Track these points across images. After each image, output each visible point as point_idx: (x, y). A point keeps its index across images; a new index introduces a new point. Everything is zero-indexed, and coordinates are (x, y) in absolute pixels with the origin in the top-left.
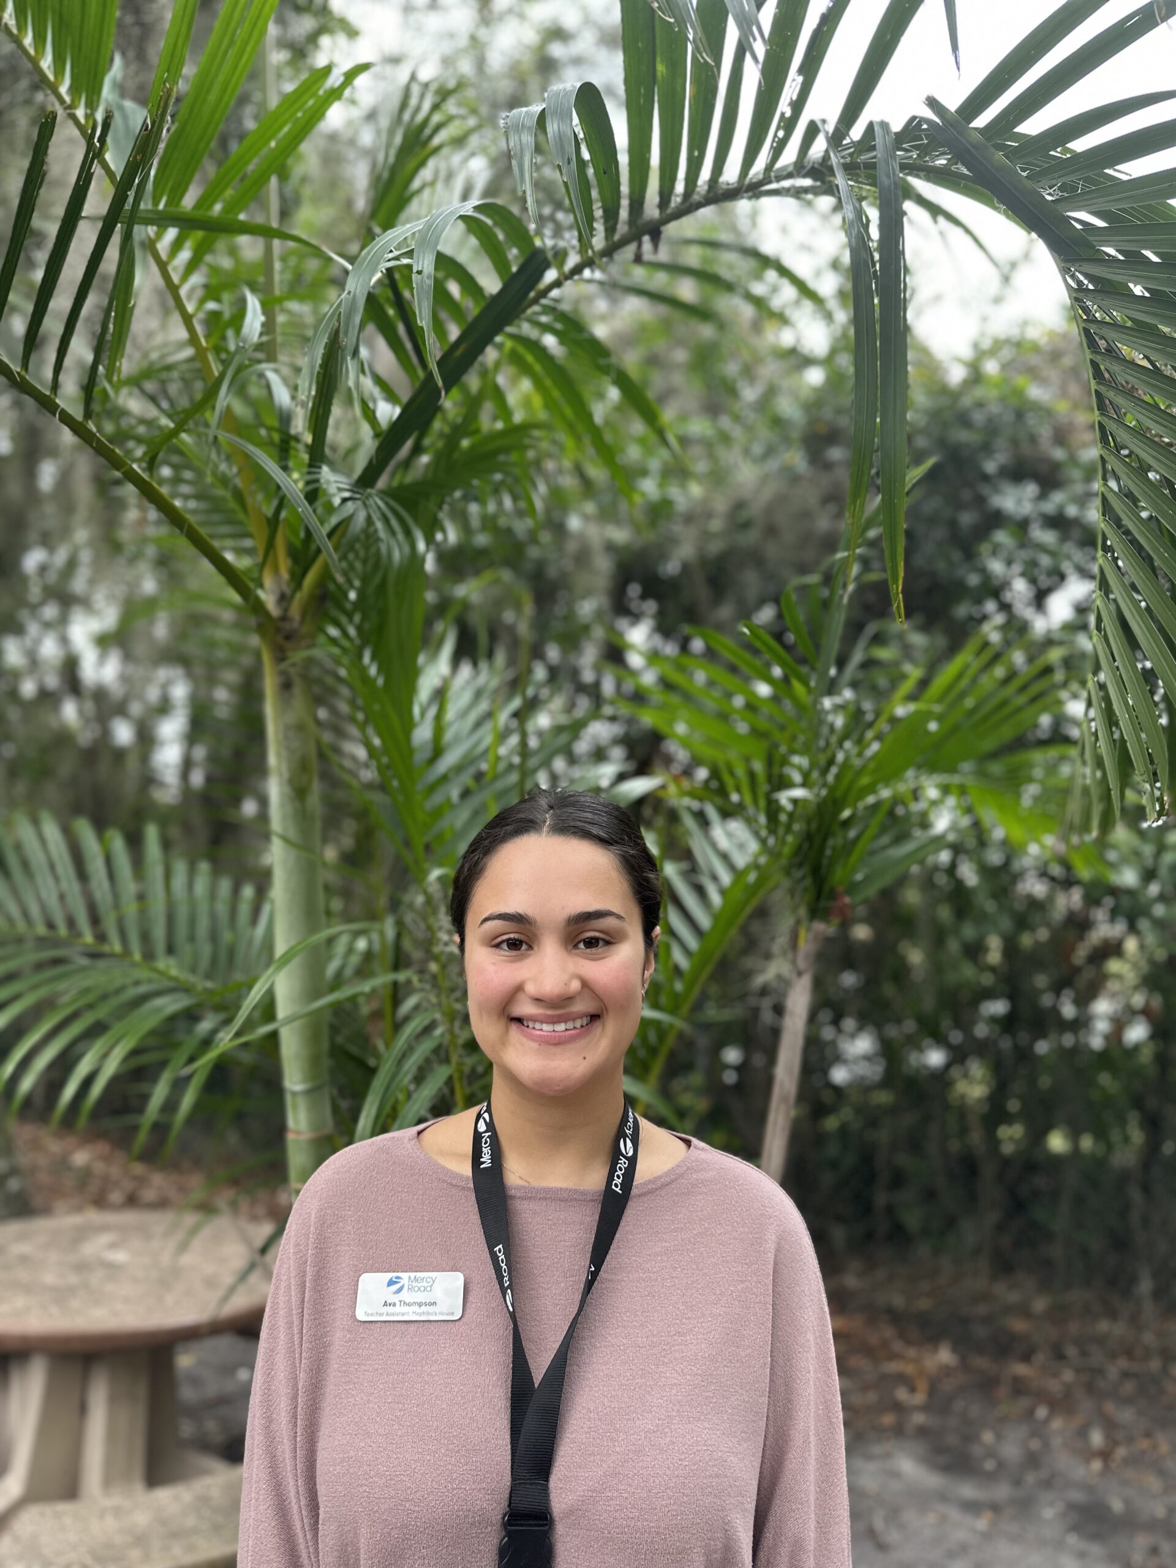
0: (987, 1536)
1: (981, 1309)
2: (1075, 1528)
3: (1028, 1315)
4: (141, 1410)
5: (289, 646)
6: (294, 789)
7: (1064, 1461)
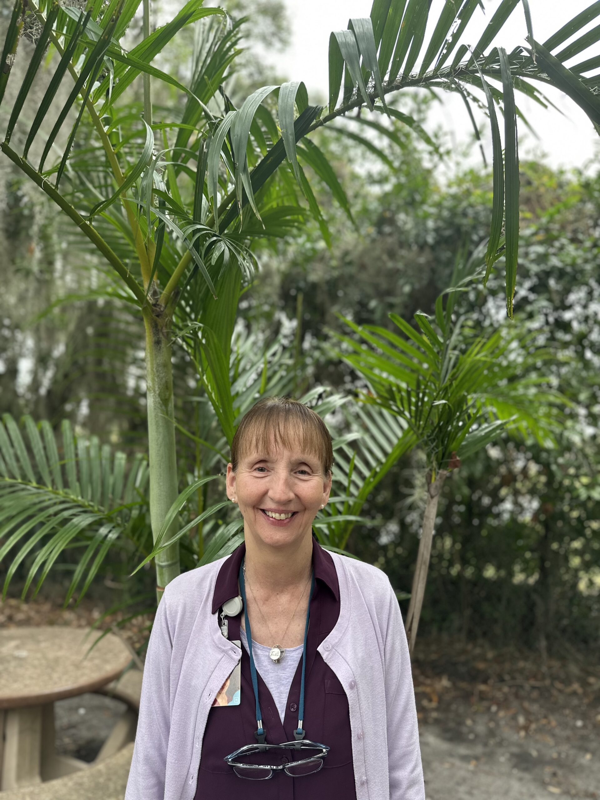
0: (474, 773)
1: (463, 658)
2: (515, 766)
3: (485, 660)
4: (38, 737)
5: (159, 320)
6: (161, 400)
7: (507, 732)
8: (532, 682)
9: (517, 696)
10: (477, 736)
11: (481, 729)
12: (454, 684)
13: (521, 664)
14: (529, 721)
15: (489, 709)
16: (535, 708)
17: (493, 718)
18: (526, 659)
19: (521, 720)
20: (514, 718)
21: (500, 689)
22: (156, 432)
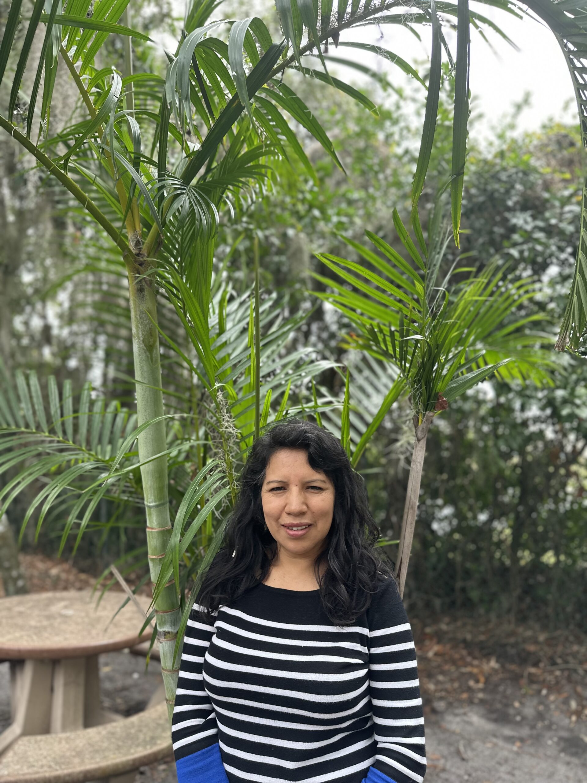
0: (517, 754)
1: (512, 640)
2: (563, 750)
3: (536, 642)
5: (142, 269)
6: (146, 346)
7: (557, 716)
8: (586, 666)
9: (569, 680)
10: (524, 718)
11: (529, 711)
12: (503, 666)
13: (575, 648)
14: (582, 707)
15: (539, 691)
17: (543, 701)
18: (580, 643)
19: (573, 705)
20: (566, 702)
21: (551, 672)
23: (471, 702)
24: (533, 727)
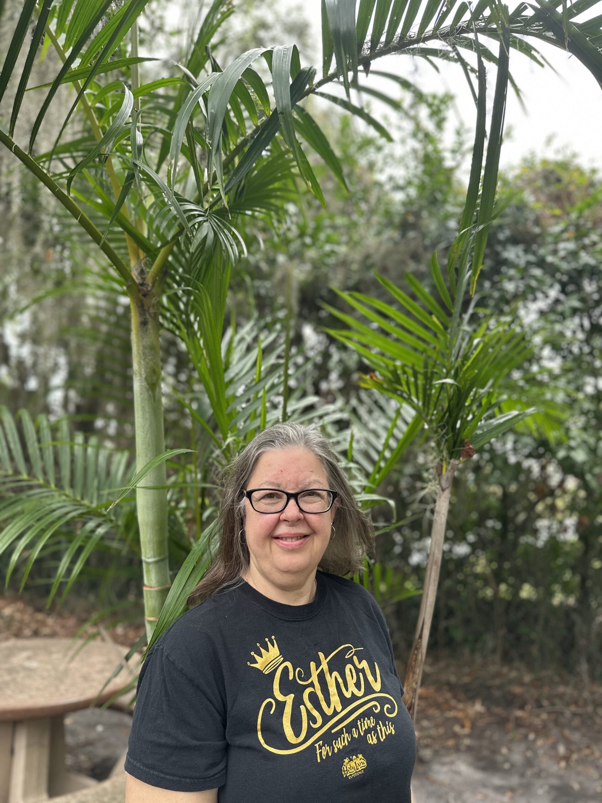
1: (497, 682)
2: (555, 799)
3: (522, 684)
4: (45, 752)
5: (146, 301)
6: (148, 384)
7: (546, 763)
8: (573, 708)
9: (556, 723)
10: (513, 765)
11: (517, 757)
12: (488, 709)
13: (561, 689)
14: (570, 751)
15: (526, 737)
16: (576, 737)
17: (530, 747)
18: (566, 683)
19: (562, 749)
20: (554, 747)
21: (538, 716)
22: (143, 418)
23: (457, 749)
24: (522, 775)
